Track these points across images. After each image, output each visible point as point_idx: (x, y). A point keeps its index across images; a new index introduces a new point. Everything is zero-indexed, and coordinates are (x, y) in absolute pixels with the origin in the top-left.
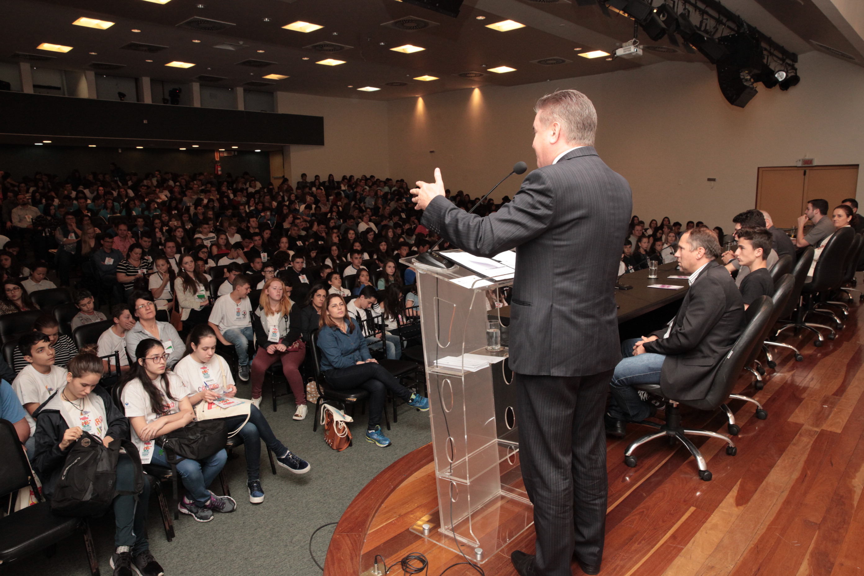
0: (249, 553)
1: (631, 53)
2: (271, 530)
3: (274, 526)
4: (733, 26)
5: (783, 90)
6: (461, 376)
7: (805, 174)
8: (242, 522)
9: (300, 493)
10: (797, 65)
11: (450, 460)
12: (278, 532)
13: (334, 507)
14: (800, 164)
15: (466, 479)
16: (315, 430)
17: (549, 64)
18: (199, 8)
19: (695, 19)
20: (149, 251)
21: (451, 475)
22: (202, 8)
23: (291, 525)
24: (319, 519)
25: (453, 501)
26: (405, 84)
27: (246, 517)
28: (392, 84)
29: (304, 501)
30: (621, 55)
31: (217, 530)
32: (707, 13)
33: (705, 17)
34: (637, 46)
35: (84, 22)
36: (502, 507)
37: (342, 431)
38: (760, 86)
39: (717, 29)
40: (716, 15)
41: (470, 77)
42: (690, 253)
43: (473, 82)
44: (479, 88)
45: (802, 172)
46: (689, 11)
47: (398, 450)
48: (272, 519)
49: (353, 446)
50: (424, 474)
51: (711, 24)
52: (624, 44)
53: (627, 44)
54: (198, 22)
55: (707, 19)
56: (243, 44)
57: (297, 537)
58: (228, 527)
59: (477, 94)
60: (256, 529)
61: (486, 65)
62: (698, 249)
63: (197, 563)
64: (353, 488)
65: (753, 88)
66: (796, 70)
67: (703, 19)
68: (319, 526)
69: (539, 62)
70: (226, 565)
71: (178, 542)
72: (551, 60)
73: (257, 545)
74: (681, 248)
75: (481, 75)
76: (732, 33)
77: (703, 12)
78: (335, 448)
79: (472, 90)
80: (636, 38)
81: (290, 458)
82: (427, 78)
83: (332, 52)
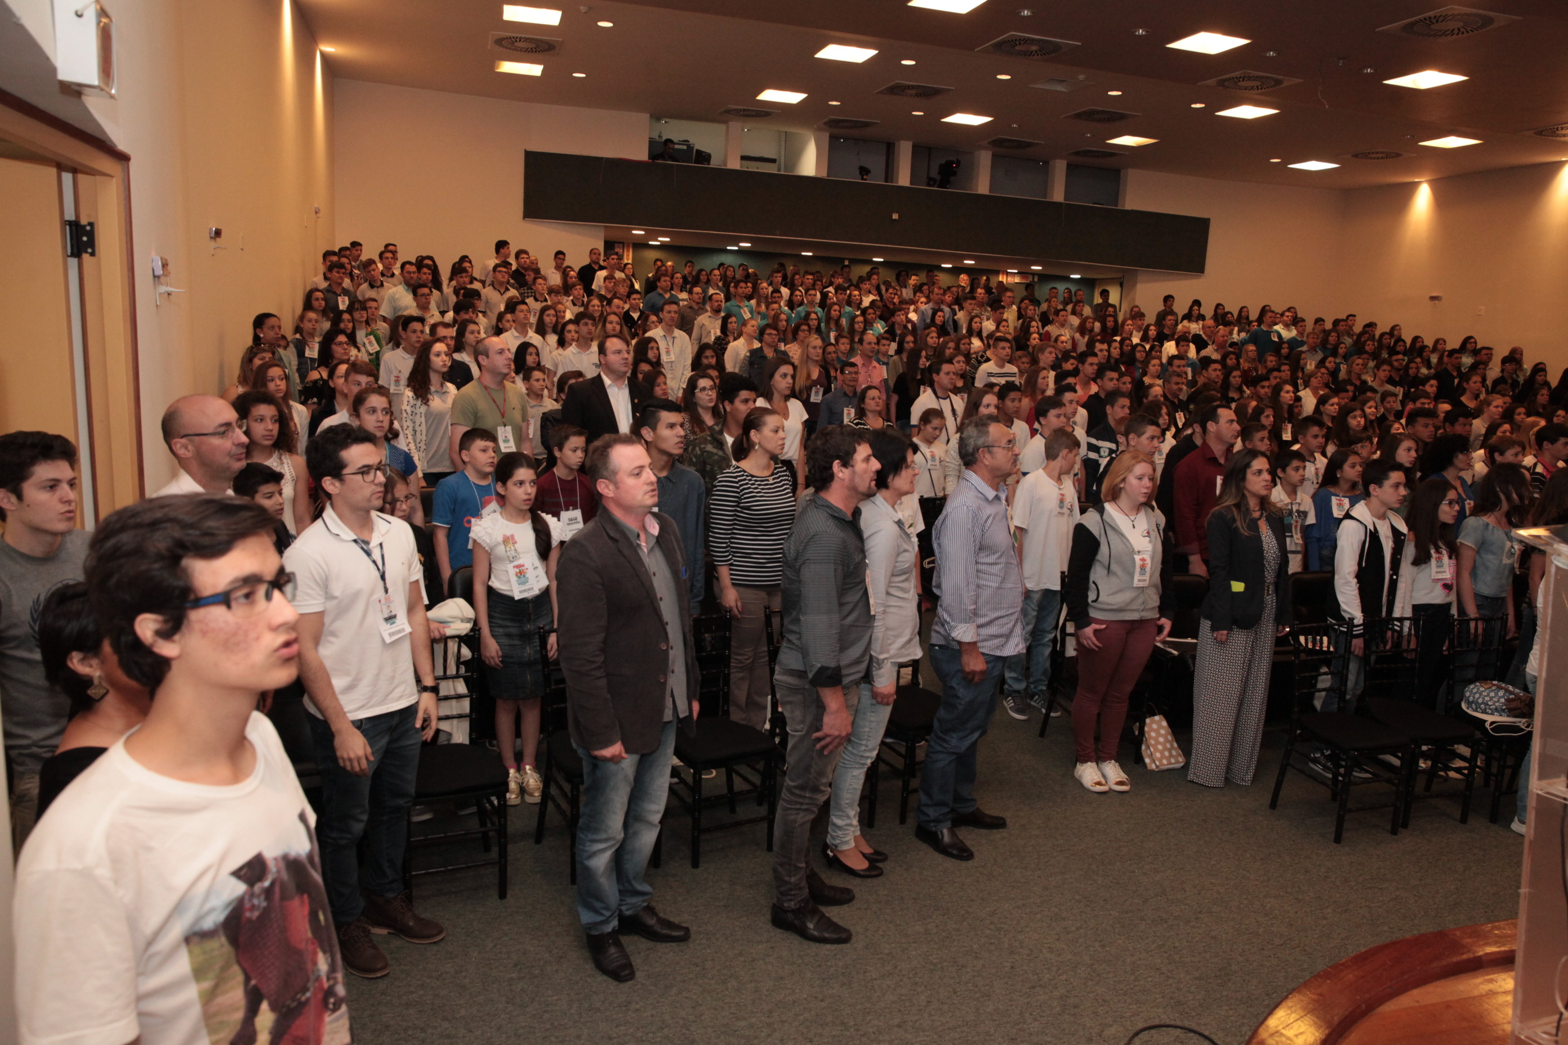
0: (1020, 1030)
2: (1061, 998)
3: (1068, 991)
8: (1009, 965)
9: (1120, 941)
12: (1075, 1007)
13: (1190, 992)
18: (1024, 16)
22: (1027, 17)
23: (1100, 1001)
26: (1398, 155)
28: (1366, 156)
29: (1128, 960)
31: (963, 966)
41: (1563, 136)
47: (1329, 910)
48: (1065, 977)
54: (1013, 42)
56: (1086, 79)
57: (1112, 1030)
58: (983, 966)
60: (1034, 987)
63: (926, 1015)
68: (1157, 1022)
70: (976, 1039)
71: (896, 967)
73: (1035, 1020)
79: (1556, 168)
82: (1453, 142)
83: (1256, 91)
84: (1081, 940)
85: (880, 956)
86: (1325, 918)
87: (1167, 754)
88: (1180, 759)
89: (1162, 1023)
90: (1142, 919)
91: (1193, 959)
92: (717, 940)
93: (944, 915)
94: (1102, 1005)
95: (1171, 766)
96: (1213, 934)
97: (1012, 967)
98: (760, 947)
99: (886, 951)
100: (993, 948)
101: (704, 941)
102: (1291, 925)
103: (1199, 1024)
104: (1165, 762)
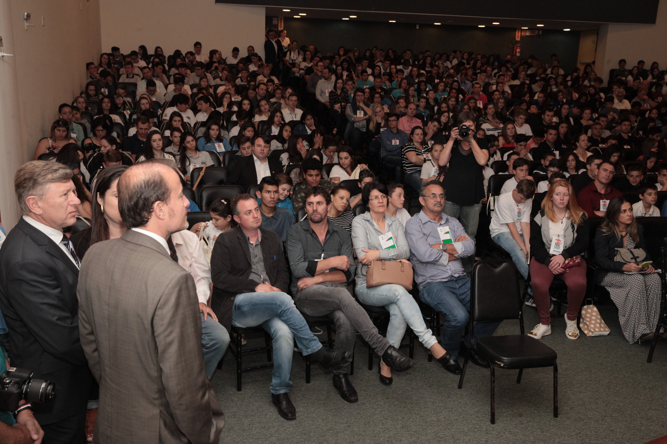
9: (553, 430)
27: (490, 436)
29: (557, 440)
58: (469, 440)
71: (418, 438)
84: (529, 428)
85: (410, 432)
87: (598, 325)
88: (607, 330)
90: (568, 418)
91: (597, 442)
92: (318, 421)
93: (449, 412)
95: (602, 333)
96: (612, 428)
97: (486, 441)
98: (342, 426)
99: (414, 430)
100: (476, 430)
101: (310, 422)
102: (663, 426)
104: (597, 330)
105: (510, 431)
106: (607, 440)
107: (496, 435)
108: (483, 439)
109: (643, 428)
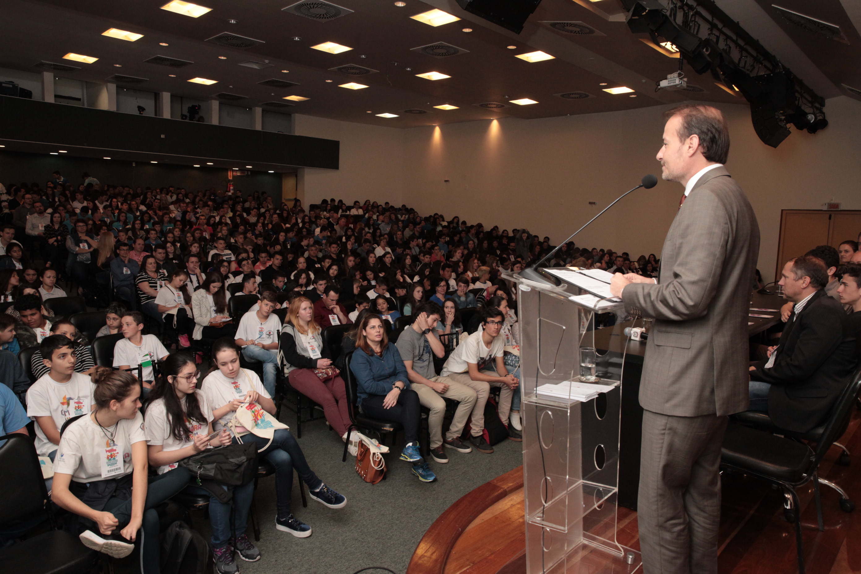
1: (676, 85)
3: (310, 566)
4: (768, 65)
5: (811, 133)
6: (567, 409)
7: (830, 218)
8: (274, 560)
9: (335, 529)
10: (825, 110)
11: (543, 502)
13: (374, 547)
14: (825, 208)
15: (565, 526)
16: (344, 460)
17: (572, 98)
18: (232, 24)
19: (735, 55)
20: (163, 264)
21: (543, 520)
22: (234, 24)
23: (328, 566)
24: (359, 560)
25: (545, 550)
26: (425, 112)
27: (278, 554)
28: (411, 112)
29: (340, 539)
30: (665, 87)
32: (747, 51)
33: (744, 54)
34: (681, 79)
35: (114, 33)
36: (584, 559)
37: (377, 463)
38: (791, 127)
39: (754, 68)
40: (754, 53)
41: (491, 107)
42: (794, 282)
43: (492, 113)
44: (498, 120)
45: (828, 216)
46: (730, 47)
48: (307, 558)
49: (387, 480)
50: (490, 516)
51: (750, 61)
52: (669, 76)
53: (672, 75)
54: (227, 37)
55: (747, 57)
56: (269, 63)
59: (495, 126)
60: (290, 569)
61: (509, 97)
62: (803, 278)
64: (392, 526)
65: (786, 128)
66: (824, 113)
67: (741, 57)
69: (563, 96)
72: (575, 94)
74: (785, 277)
75: (502, 106)
76: (768, 72)
77: (742, 49)
78: (368, 480)
79: (491, 121)
80: (681, 70)
81: (324, 492)
82: (447, 107)
83: (357, 75)
86: (435, 490)
89: (363, 568)
91: (374, 529)
94: (330, 568)
96: (382, 513)
97: (276, 561)
102: (419, 498)
103: (381, 563)
105: (296, 543)
106: (381, 525)
107: (284, 551)
108: (272, 560)
109: (405, 504)
